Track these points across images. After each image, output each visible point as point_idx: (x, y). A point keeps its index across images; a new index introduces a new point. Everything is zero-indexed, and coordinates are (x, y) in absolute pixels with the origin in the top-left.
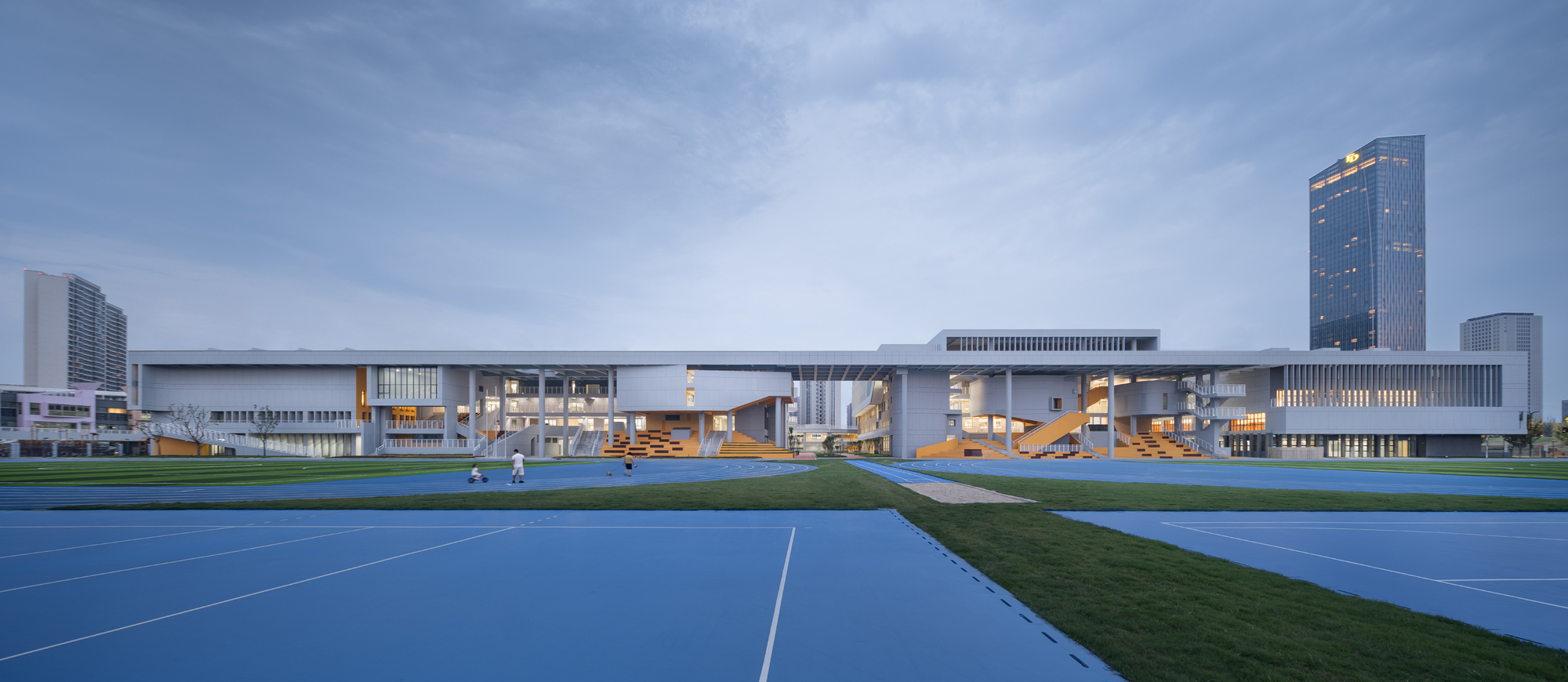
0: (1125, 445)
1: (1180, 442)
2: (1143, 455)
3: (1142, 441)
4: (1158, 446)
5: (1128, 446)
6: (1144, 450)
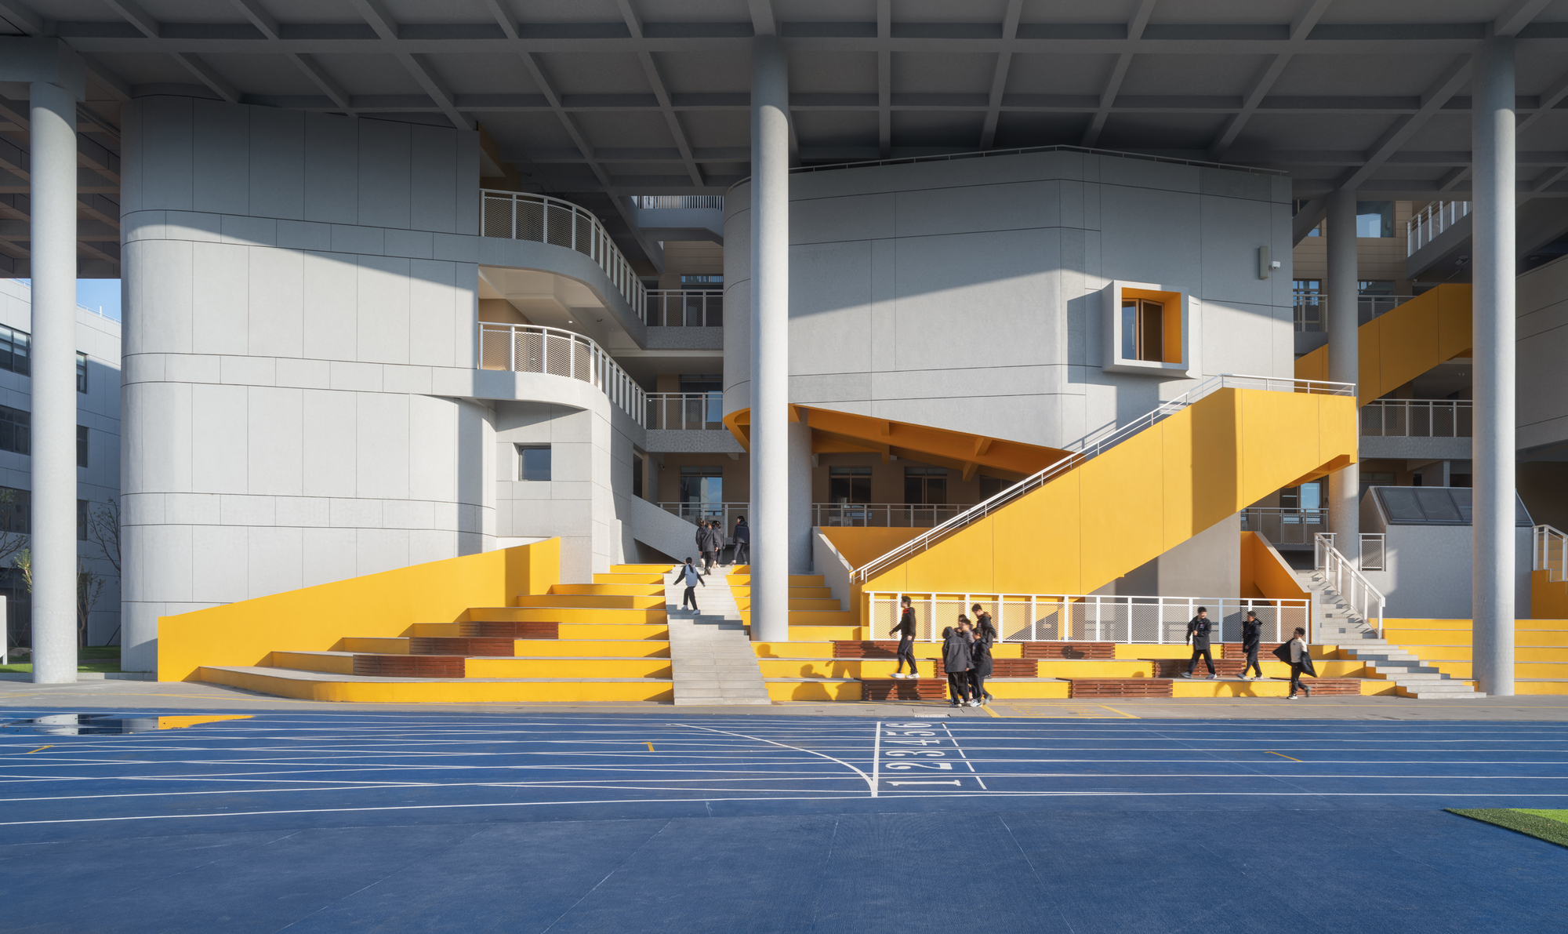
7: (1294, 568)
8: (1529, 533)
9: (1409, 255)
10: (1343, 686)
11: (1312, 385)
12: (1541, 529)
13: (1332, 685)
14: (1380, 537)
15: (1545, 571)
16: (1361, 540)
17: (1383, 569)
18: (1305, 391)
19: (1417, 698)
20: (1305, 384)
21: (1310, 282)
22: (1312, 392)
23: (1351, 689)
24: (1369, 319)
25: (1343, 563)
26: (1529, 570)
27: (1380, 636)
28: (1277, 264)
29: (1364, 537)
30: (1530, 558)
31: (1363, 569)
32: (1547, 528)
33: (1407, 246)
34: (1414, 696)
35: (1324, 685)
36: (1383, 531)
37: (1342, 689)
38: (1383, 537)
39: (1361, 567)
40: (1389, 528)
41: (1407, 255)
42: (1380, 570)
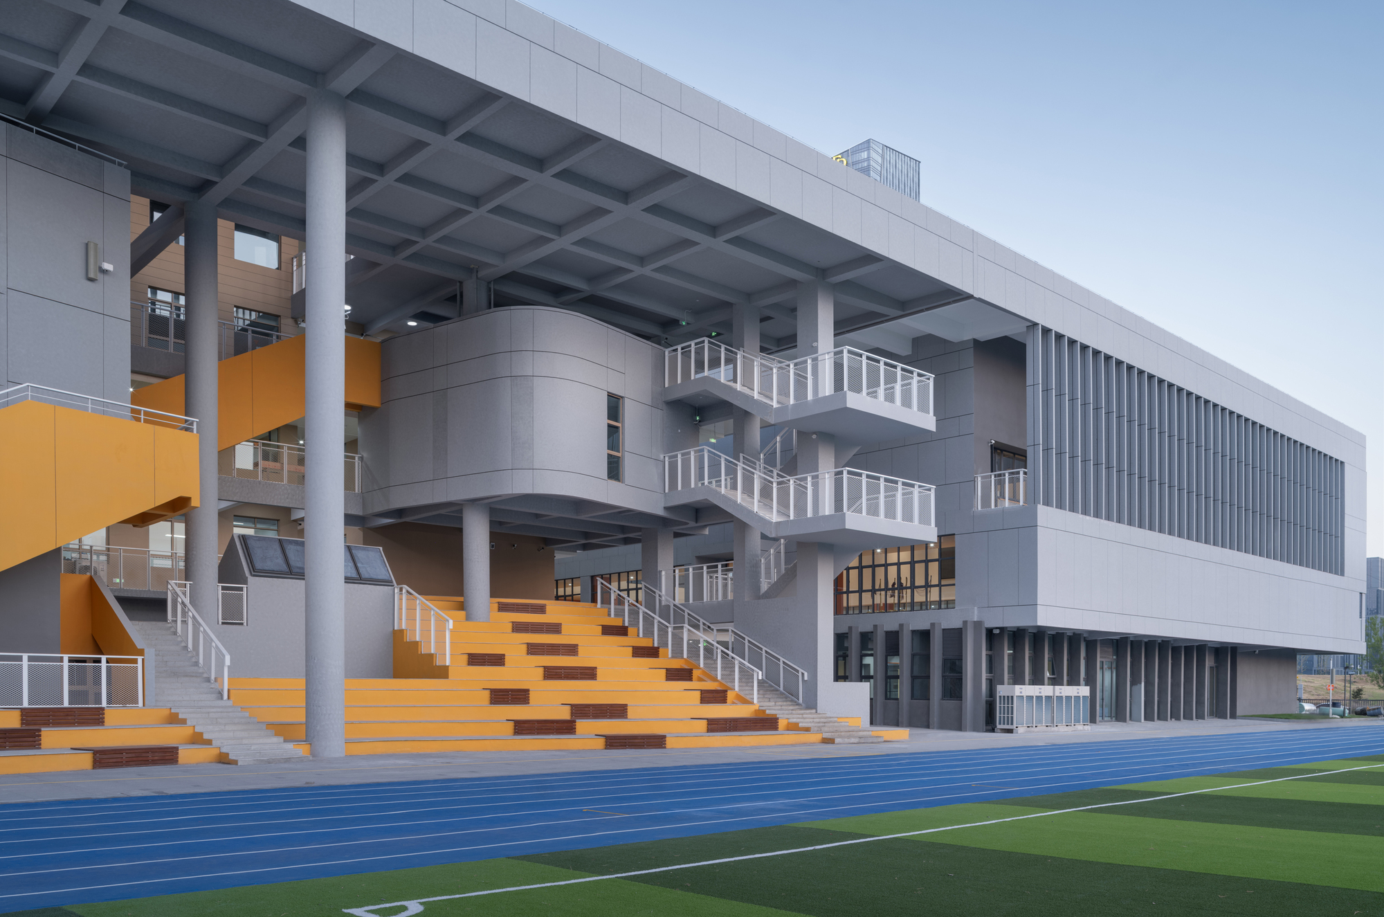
0: (428, 668)
1: (677, 653)
2: (522, 727)
3: (514, 646)
4: (589, 673)
5: (442, 672)
6: (520, 696)
7: (131, 619)
8: (391, 592)
9: (294, 293)
10: (157, 754)
11: (146, 413)
12: (401, 590)
13: (144, 755)
14: (241, 589)
15: (403, 630)
16: (220, 592)
17: (245, 624)
18: (138, 420)
19: (237, 764)
20: (139, 412)
21: (158, 291)
22: (146, 421)
23: (167, 758)
24: (244, 350)
25: (194, 617)
26: (392, 629)
27: (225, 696)
28: (107, 266)
29: (223, 588)
30: (392, 618)
31: (223, 623)
32: (405, 588)
33: (293, 282)
34: (235, 762)
35: (133, 755)
36: (246, 583)
37: (156, 758)
38: (245, 589)
39: (220, 621)
40: (251, 579)
41: (293, 291)
42: (242, 624)
